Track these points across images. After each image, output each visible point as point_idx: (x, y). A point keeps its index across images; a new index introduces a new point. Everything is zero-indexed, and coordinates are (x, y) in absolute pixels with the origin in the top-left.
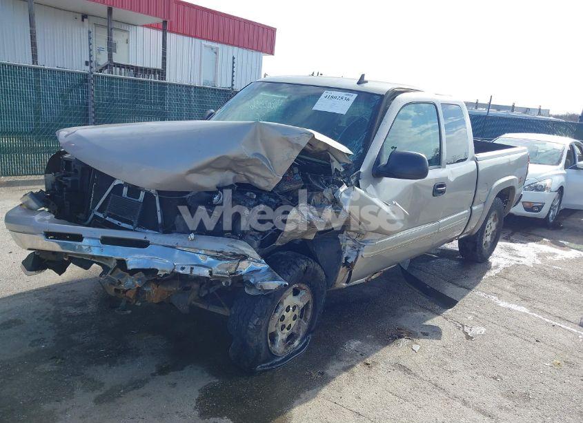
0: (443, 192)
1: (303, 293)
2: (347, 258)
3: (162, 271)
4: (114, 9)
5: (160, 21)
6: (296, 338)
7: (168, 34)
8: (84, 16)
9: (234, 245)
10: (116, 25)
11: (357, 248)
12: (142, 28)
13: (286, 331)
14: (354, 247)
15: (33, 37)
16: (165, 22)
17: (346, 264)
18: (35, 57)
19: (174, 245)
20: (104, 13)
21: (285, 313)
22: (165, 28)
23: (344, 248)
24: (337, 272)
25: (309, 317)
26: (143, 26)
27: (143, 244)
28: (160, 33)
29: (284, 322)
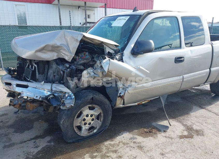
0: (182, 61)
1: (96, 109)
2: (120, 94)
3: (30, 98)
4: (87, 3)
5: (104, 4)
6: (95, 129)
7: (107, 9)
8: (79, 7)
9: (57, 87)
10: (87, 8)
11: (125, 89)
12: (99, 8)
13: (87, 125)
14: (123, 89)
15: (60, 16)
16: (106, 4)
17: (120, 96)
18: (61, 23)
19: (35, 87)
20: (83, 4)
21: (86, 118)
22: (105, 7)
23: (119, 89)
24: (116, 100)
25: (102, 119)
26: (100, 7)
27: (26, 87)
28: (104, 9)
29: (85, 122)
